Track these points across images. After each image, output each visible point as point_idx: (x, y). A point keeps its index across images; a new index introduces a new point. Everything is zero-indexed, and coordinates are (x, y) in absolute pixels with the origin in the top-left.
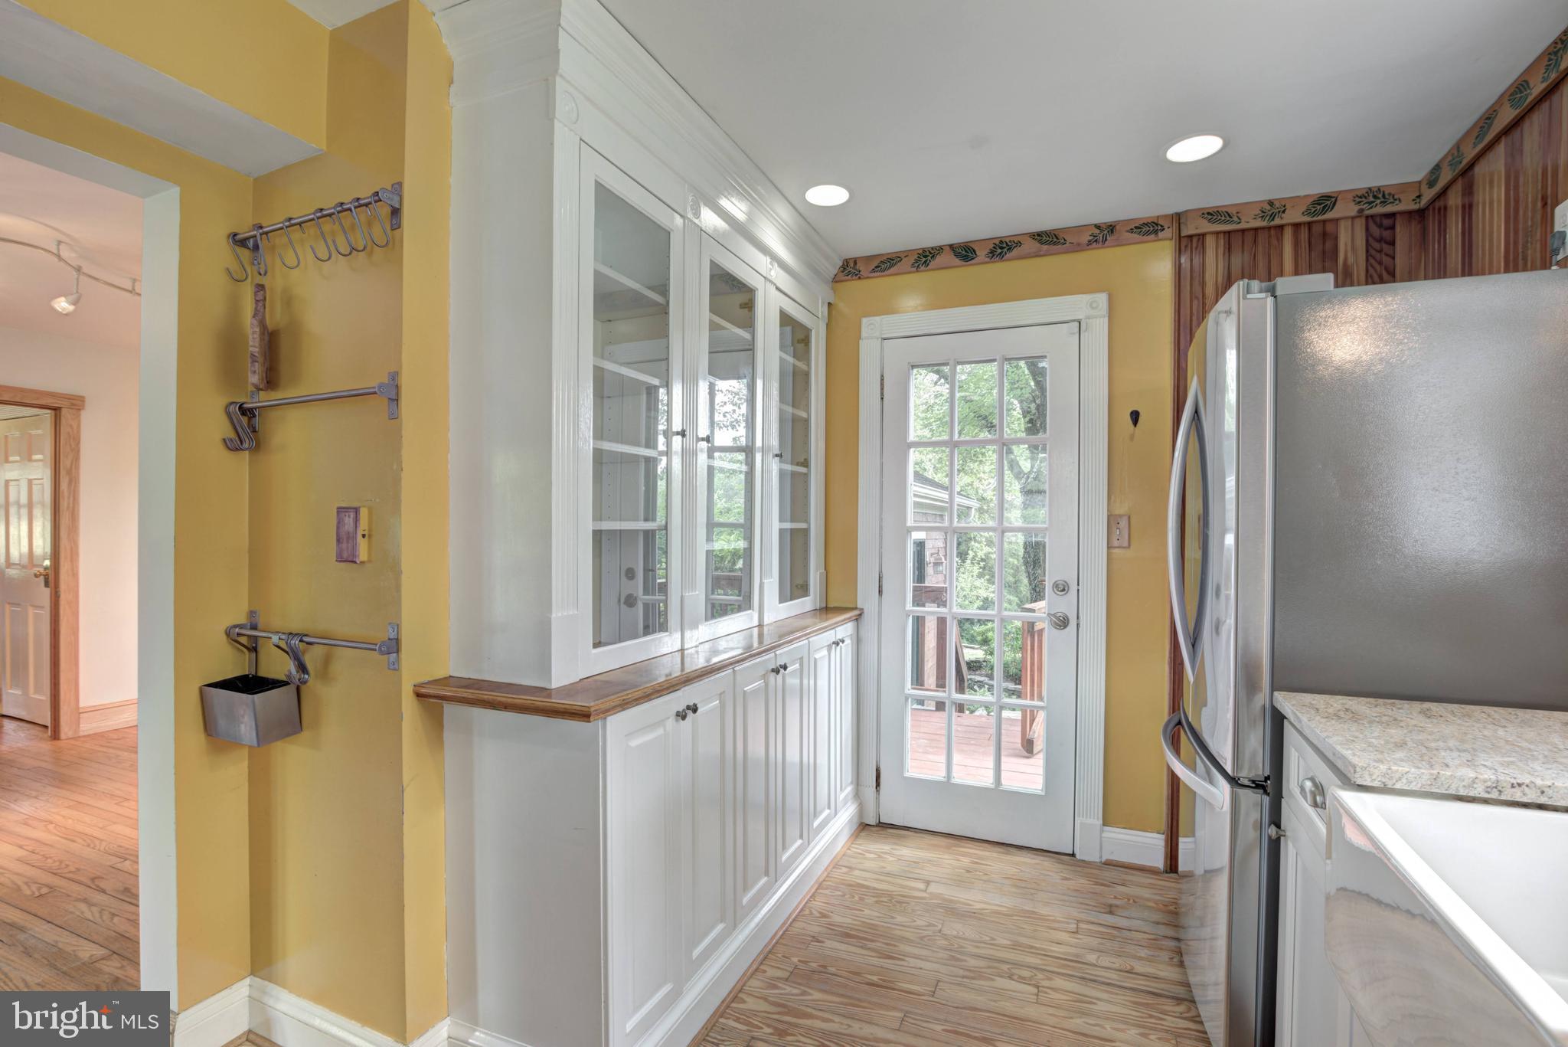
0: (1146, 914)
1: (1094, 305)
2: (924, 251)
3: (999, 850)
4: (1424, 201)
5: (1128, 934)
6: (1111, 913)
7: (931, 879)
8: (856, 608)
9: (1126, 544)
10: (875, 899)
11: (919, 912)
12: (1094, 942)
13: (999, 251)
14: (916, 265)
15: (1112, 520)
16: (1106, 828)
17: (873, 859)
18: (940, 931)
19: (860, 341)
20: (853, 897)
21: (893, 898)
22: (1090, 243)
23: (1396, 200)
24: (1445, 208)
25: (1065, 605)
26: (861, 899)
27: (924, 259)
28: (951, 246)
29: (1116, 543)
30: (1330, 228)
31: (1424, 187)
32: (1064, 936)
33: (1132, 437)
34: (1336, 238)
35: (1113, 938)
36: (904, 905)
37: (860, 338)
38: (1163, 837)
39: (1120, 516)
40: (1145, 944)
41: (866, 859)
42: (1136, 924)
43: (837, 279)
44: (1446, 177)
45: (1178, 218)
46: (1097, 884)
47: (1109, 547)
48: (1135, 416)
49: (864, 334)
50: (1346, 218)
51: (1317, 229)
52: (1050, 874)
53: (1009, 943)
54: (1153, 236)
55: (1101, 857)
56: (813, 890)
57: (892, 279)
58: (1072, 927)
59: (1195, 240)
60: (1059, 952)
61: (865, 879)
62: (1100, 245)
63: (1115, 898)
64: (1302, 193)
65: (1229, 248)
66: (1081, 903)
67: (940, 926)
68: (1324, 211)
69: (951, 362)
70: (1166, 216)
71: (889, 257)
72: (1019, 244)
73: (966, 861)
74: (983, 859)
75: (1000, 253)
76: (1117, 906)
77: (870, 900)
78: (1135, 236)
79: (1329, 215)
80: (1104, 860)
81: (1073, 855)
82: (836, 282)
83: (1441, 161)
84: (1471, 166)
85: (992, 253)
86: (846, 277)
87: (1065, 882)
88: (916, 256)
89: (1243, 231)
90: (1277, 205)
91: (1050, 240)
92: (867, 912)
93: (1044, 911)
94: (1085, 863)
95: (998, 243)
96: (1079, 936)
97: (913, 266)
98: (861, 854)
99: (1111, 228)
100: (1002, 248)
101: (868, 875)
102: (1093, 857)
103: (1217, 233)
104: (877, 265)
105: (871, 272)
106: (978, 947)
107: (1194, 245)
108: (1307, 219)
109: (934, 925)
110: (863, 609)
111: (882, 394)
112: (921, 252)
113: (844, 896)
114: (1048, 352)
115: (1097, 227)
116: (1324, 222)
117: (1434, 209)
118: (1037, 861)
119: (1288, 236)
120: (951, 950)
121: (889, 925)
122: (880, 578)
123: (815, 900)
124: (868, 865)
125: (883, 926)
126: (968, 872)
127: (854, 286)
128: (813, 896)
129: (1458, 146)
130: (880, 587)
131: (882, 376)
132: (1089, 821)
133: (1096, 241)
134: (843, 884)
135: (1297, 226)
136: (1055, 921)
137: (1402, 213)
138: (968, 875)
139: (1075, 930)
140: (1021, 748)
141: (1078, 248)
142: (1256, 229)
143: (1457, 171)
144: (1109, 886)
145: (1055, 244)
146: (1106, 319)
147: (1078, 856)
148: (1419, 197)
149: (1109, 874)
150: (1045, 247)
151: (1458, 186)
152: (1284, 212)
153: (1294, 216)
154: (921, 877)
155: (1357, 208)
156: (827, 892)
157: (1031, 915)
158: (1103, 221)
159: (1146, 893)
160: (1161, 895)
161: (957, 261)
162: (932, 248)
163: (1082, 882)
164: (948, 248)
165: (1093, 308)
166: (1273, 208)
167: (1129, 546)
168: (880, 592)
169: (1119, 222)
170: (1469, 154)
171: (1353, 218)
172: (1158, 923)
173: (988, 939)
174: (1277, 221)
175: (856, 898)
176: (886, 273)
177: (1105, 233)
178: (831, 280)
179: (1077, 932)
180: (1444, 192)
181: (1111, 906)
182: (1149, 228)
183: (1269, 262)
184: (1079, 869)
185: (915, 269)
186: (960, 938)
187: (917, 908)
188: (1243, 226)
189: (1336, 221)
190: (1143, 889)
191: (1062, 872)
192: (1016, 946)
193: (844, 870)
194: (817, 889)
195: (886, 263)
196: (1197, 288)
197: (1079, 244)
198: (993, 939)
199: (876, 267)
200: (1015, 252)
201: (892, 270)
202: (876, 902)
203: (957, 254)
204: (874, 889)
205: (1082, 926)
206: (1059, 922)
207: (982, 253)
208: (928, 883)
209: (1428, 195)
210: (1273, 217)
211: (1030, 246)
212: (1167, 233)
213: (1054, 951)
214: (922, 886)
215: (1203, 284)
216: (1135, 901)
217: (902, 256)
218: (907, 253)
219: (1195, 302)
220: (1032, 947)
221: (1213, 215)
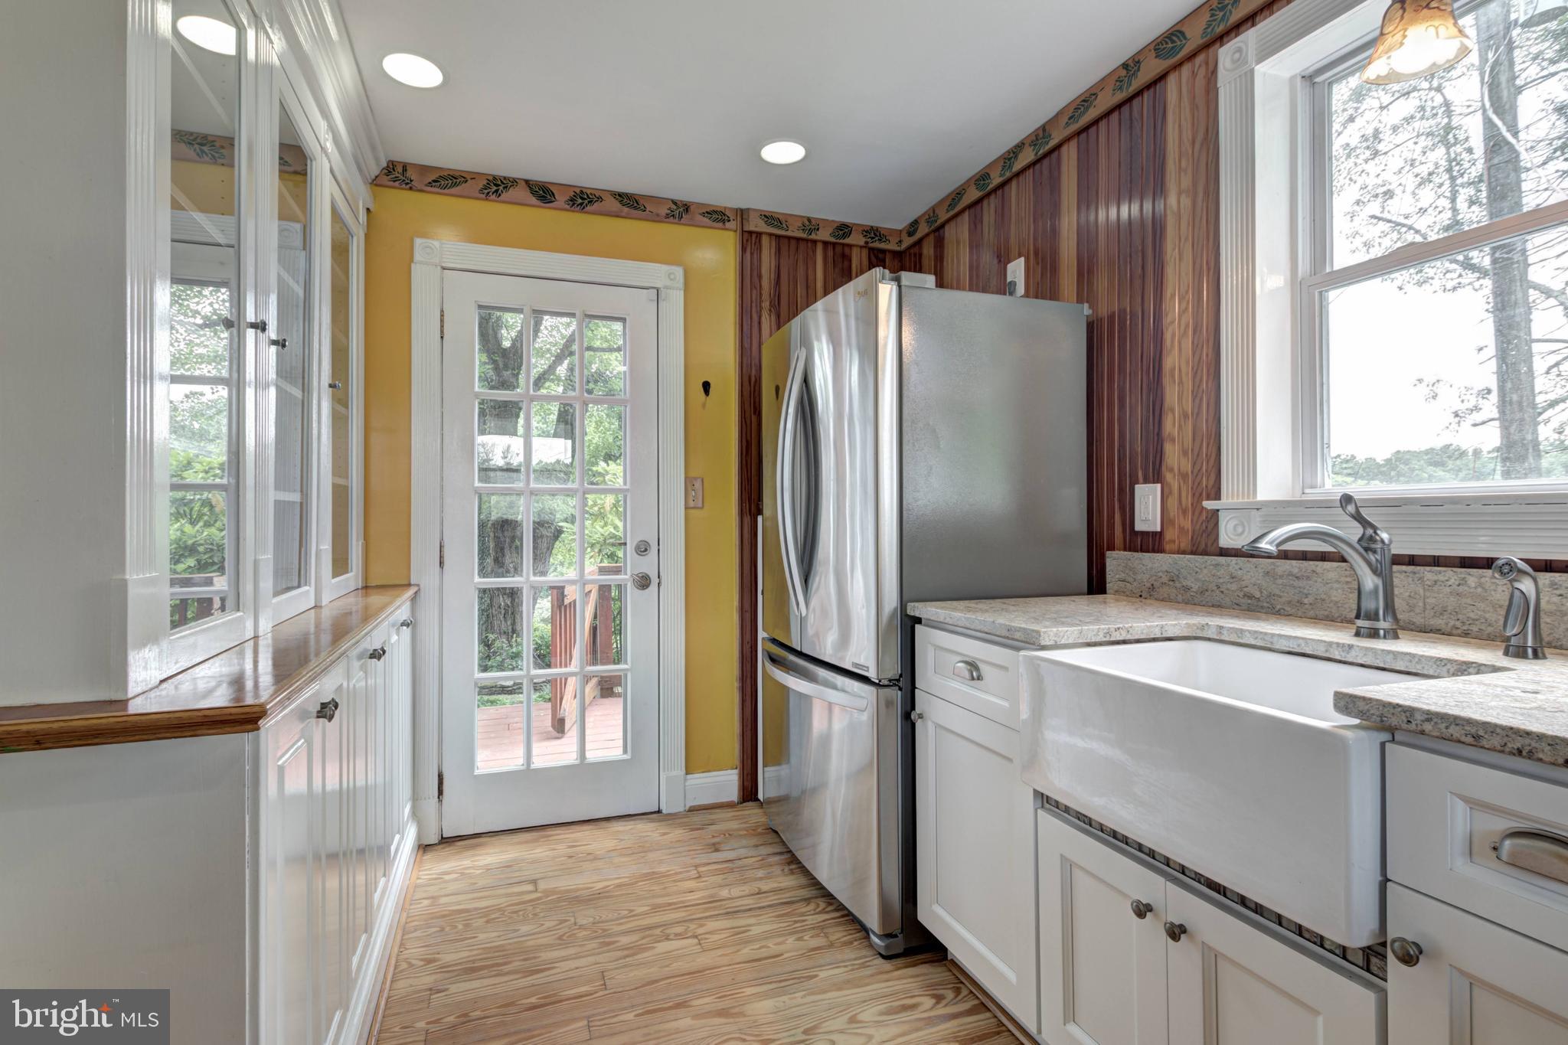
0: (744, 842)
1: (672, 277)
2: (495, 178)
3: (591, 827)
4: (904, 246)
5: (740, 863)
6: (717, 850)
7: (537, 876)
8: (409, 585)
9: (700, 505)
10: (485, 919)
11: (542, 915)
12: (719, 879)
13: (580, 201)
14: (486, 191)
15: (689, 481)
16: (689, 776)
17: (456, 880)
18: (575, 924)
19: (413, 265)
20: (456, 927)
21: (505, 911)
22: (667, 216)
23: (887, 241)
24: (921, 255)
25: (647, 565)
26: (466, 925)
27: (495, 188)
28: (527, 182)
29: (692, 504)
30: (847, 250)
31: (904, 235)
32: (691, 884)
33: (704, 405)
34: (850, 261)
35: (731, 870)
36: (521, 913)
37: (411, 259)
38: (736, 772)
39: (696, 479)
40: (757, 866)
41: (446, 882)
42: (742, 852)
43: (378, 182)
44: (923, 229)
45: (742, 214)
46: (692, 830)
47: (686, 508)
48: (706, 386)
49: (417, 257)
50: (857, 246)
51: (839, 249)
52: (649, 834)
53: (646, 908)
54: (720, 225)
55: (685, 806)
56: (399, 937)
57: (454, 200)
58: (693, 873)
59: (754, 236)
60: (695, 899)
61: (458, 903)
62: (677, 220)
63: (713, 837)
64: (831, 218)
65: (779, 251)
66: (689, 851)
67: (572, 919)
68: (844, 236)
69: (526, 309)
70: (730, 209)
71: (451, 173)
72: (600, 199)
73: (562, 849)
74: (577, 841)
75: (581, 204)
76: (719, 843)
77: (481, 922)
78: (705, 219)
79: (847, 241)
80: (687, 808)
81: (659, 811)
82: (376, 185)
83: (920, 217)
84: (942, 226)
85: (572, 200)
86: (391, 183)
87: (665, 837)
88: (485, 182)
89: (789, 238)
90: (814, 222)
91: (631, 203)
92: (482, 936)
93: (663, 869)
94: (672, 817)
95: (578, 192)
96: (704, 879)
97: (481, 191)
98: (436, 879)
99: (686, 207)
100: (582, 199)
101: (461, 898)
102: (679, 808)
103: (771, 235)
104: (434, 179)
105: (426, 185)
106: (621, 924)
107: (754, 239)
108: (833, 240)
109: (566, 921)
110: (418, 585)
111: (442, 332)
112: (491, 178)
113: (442, 929)
114: (629, 315)
115: (674, 202)
116: (843, 245)
117: (910, 254)
118: (630, 827)
119: (820, 248)
120: (596, 938)
121: (515, 940)
122: (441, 547)
123: (407, 949)
124: (452, 887)
125: (510, 944)
126: (570, 857)
127: (399, 197)
128: (402, 945)
129: (933, 209)
130: (441, 557)
131: (442, 311)
132: (674, 773)
133: (673, 216)
134: (432, 918)
135: (826, 243)
136: (676, 874)
137: (890, 251)
138: (570, 861)
139: (697, 875)
140: (551, 729)
141: (656, 219)
142: (798, 239)
143: (933, 227)
144: (703, 829)
145: (635, 208)
146: (682, 292)
147: (664, 812)
148: (900, 241)
149: (697, 818)
150: (626, 209)
151: (932, 238)
152: (818, 229)
153: (824, 235)
154: (523, 879)
155: (864, 240)
156: (418, 934)
157: (650, 876)
158: (681, 199)
159: (734, 825)
160: (745, 823)
161: (534, 200)
162: (505, 178)
163: (677, 833)
164: (523, 183)
165: (671, 280)
166: (811, 225)
167: (702, 508)
168: (441, 563)
169: (693, 203)
170: (943, 216)
171: (861, 247)
172: (757, 846)
173: (626, 912)
174: (813, 237)
175: (460, 927)
176: (446, 191)
177: (680, 211)
178: (370, 181)
179: (700, 877)
180: (919, 242)
181: (714, 844)
182: (717, 216)
183: (807, 269)
184: (670, 822)
185: (484, 196)
186: (599, 922)
187: (538, 910)
188: (789, 233)
189: (850, 246)
190: (729, 822)
191: (657, 829)
192: (656, 909)
193: (426, 902)
194: (403, 935)
195: (447, 181)
196: (756, 280)
197: (658, 215)
198: (631, 911)
199: (434, 181)
200: (596, 206)
201: (453, 190)
202: (488, 922)
203: (533, 193)
204: (476, 909)
205: (701, 869)
206: (681, 873)
207: (561, 199)
208: (534, 882)
209: (908, 241)
210: (810, 232)
211: (613, 205)
212: (732, 225)
213: (689, 900)
214: (530, 887)
215: (760, 277)
216: (729, 835)
217: (468, 178)
218: (475, 176)
219: (754, 292)
220: (670, 904)
221: (769, 218)
